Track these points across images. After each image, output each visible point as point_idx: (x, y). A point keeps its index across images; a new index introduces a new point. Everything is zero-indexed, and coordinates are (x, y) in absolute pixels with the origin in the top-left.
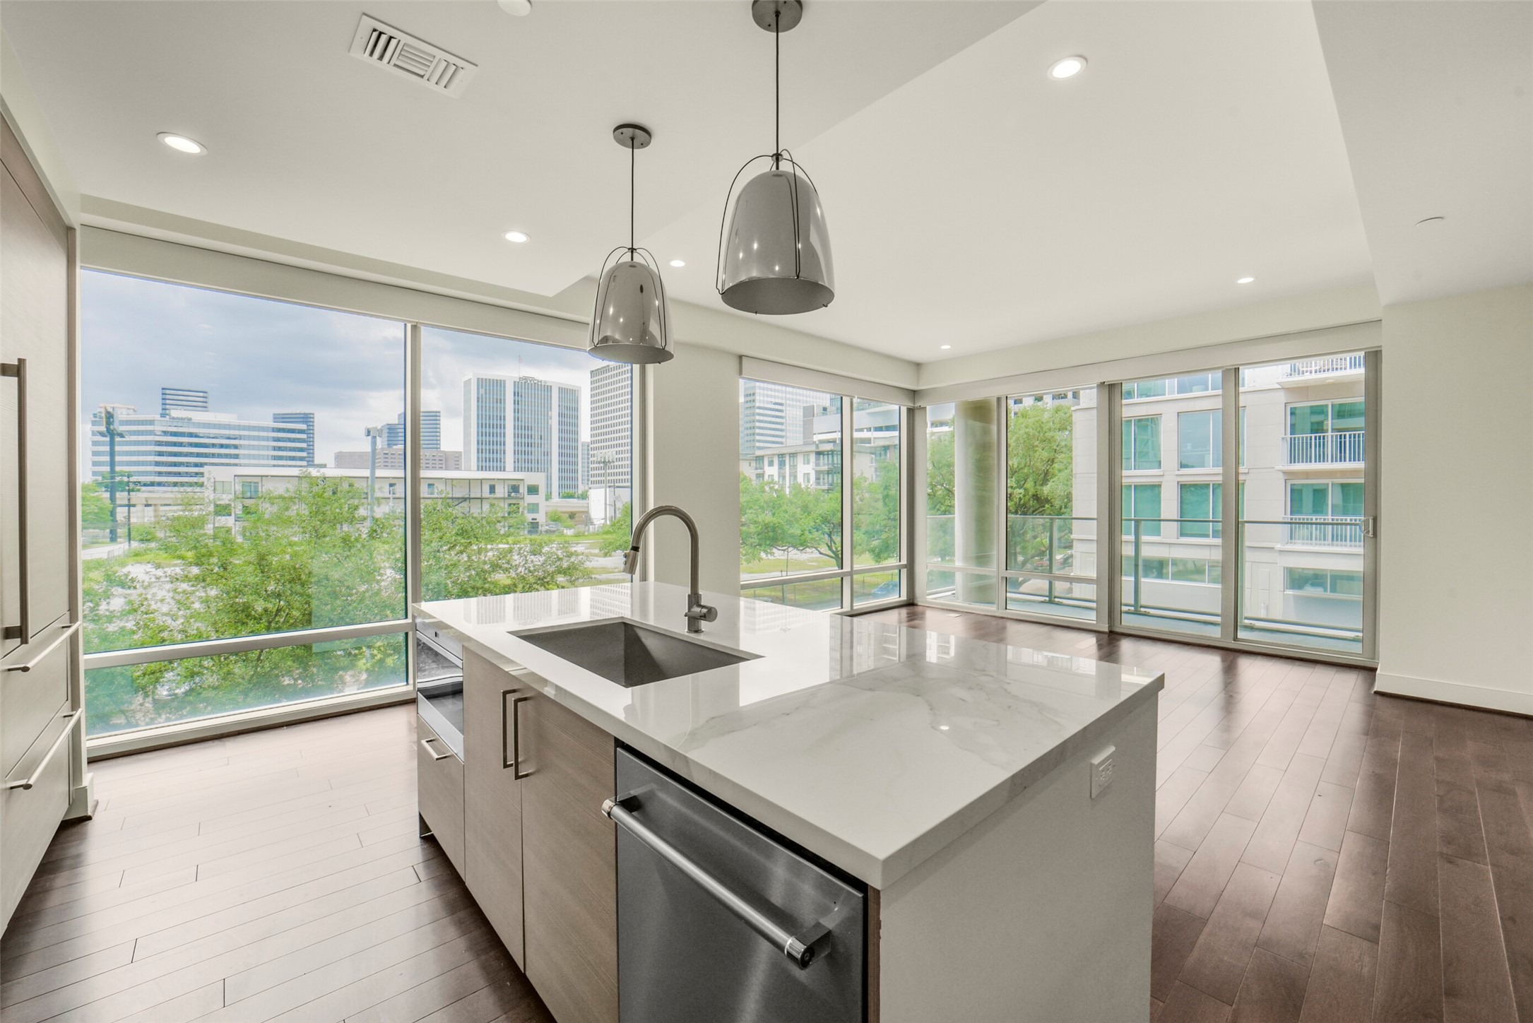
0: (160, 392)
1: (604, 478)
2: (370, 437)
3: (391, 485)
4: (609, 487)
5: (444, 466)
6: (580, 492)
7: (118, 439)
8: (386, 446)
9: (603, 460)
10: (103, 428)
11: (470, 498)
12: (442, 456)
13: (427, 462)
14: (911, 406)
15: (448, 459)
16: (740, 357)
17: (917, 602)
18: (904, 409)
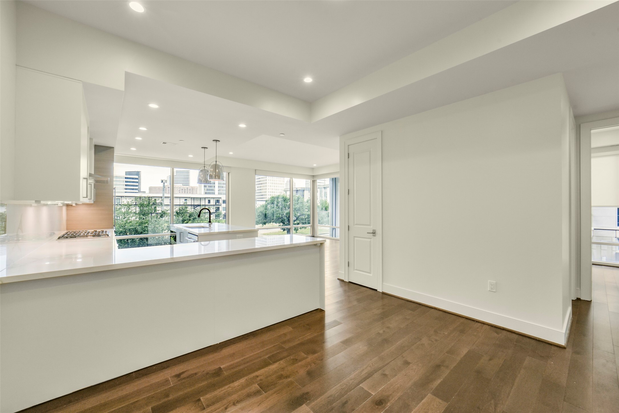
2: (163, 183)
5: (191, 192)
12: (190, 188)
13: (185, 190)
14: (313, 180)
15: (192, 190)
16: (256, 170)
17: (315, 236)
18: (311, 181)
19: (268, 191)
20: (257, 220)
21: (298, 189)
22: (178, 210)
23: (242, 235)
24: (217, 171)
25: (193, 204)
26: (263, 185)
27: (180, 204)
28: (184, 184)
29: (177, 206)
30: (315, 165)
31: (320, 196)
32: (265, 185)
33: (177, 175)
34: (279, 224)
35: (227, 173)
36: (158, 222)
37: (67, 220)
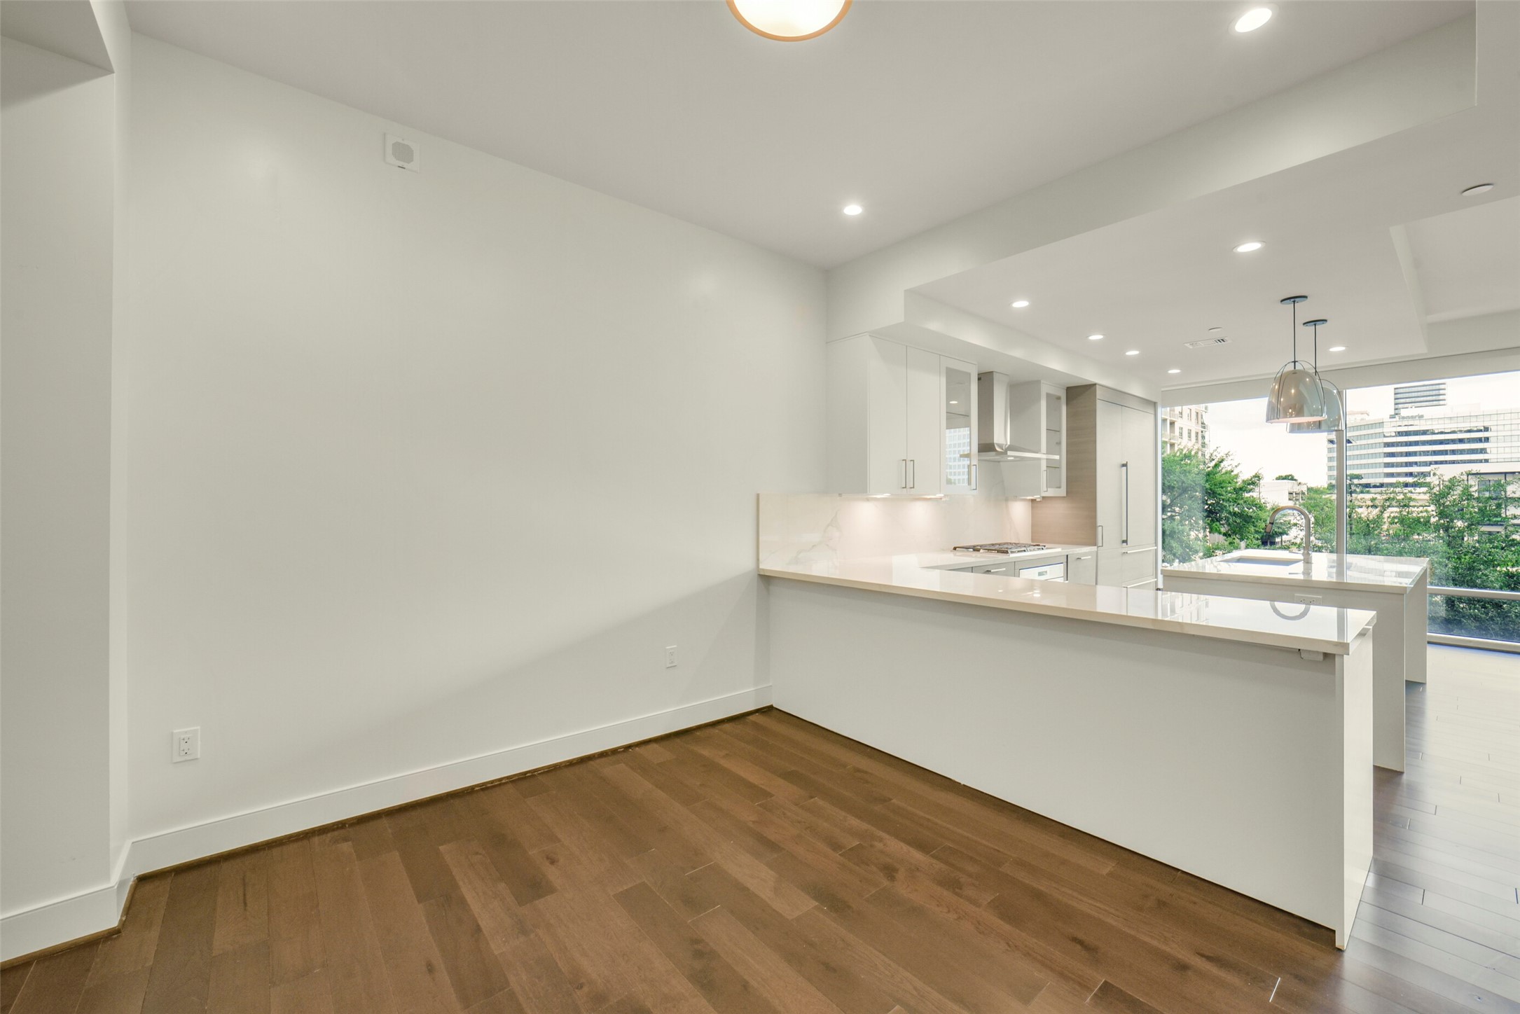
7: (1346, 445)
23: (1321, 597)
37: (1033, 525)
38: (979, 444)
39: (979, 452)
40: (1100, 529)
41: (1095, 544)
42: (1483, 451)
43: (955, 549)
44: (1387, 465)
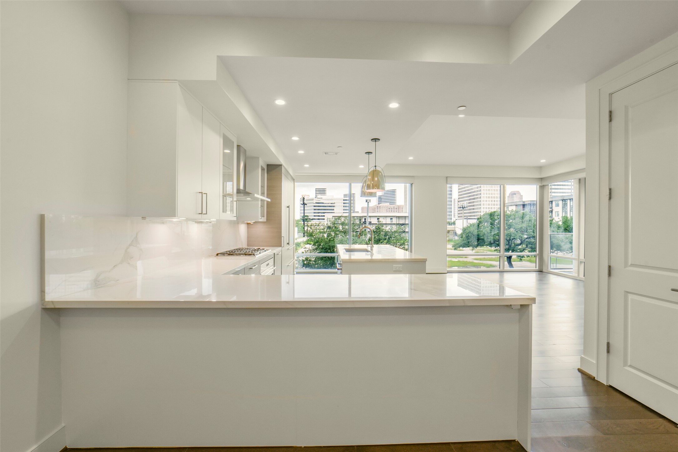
0: (315, 190)
1: (464, 215)
2: (367, 203)
3: (378, 219)
4: (465, 219)
5: (397, 211)
6: (453, 221)
7: (305, 205)
8: (378, 204)
9: (462, 207)
10: (302, 203)
11: (405, 224)
12: (397, 207)
13: (392, 209)
14: (540, 185)
15: (399, 208)
16: (447, 177)
17: (544, 271)
18: (538, 186)
19: (484, 206)
20: (466, 242)
21: (525, 203)
22: (375, 229)
23: (402, 265)
24: (376, 179)
25: (398, 223)
26: (477, 200)
27: (387, 223)
28: (391, 203)
29: (374, 225)
30: (543, 161)
31: (563, 212)
32: (478, 200)
33: (385, 194)
34: (495, 247)
35: (410, 184)
36: (355, 240)
37: (248, 237)
38: (237, 189)
39: (237, 193)
40: (283, 238)
41: (281, 246)
42: (333, 210)
43: (217, 255)
44: (314, 213)
